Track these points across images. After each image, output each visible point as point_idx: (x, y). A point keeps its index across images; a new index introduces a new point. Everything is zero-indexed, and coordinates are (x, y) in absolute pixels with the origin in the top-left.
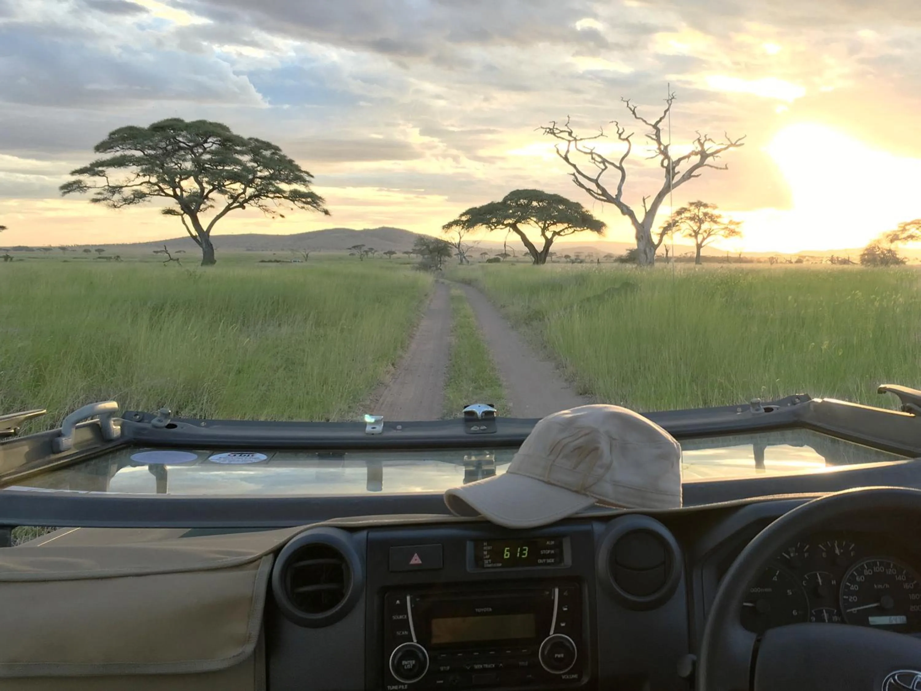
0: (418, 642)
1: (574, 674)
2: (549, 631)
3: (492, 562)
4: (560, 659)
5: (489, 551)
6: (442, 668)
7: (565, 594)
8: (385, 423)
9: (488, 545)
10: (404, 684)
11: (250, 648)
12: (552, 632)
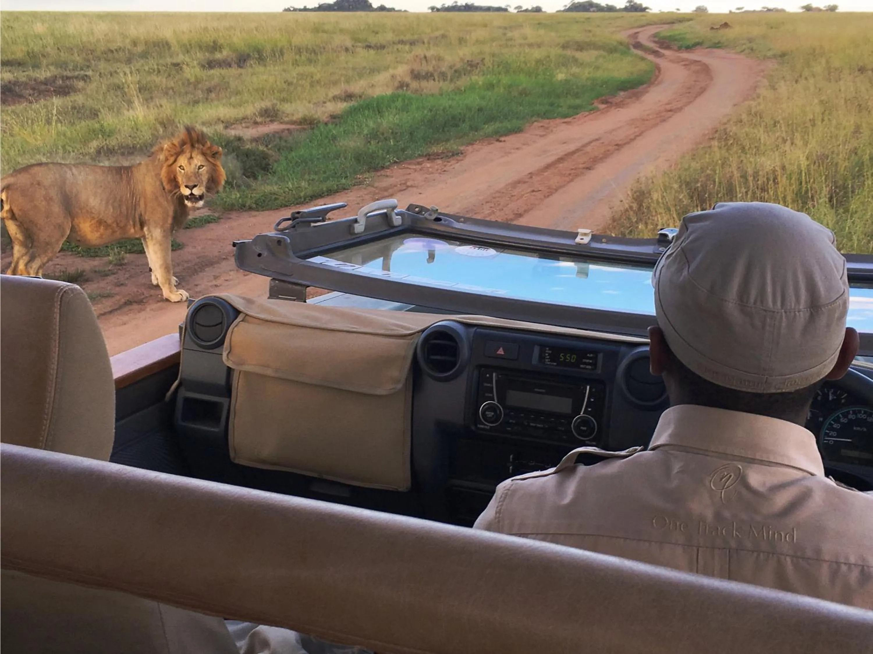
0: (498, 402)
1: (594, 441)
2: (580, 412)
3: (550, 361)
4: (584, 431)
5: (549, 354)
6: (511, 421)
7: (594, 390)
8: (592, 235)
9: (549, 350)
10: (486, 425)
11: (400, 386)
12: (582, 413)
